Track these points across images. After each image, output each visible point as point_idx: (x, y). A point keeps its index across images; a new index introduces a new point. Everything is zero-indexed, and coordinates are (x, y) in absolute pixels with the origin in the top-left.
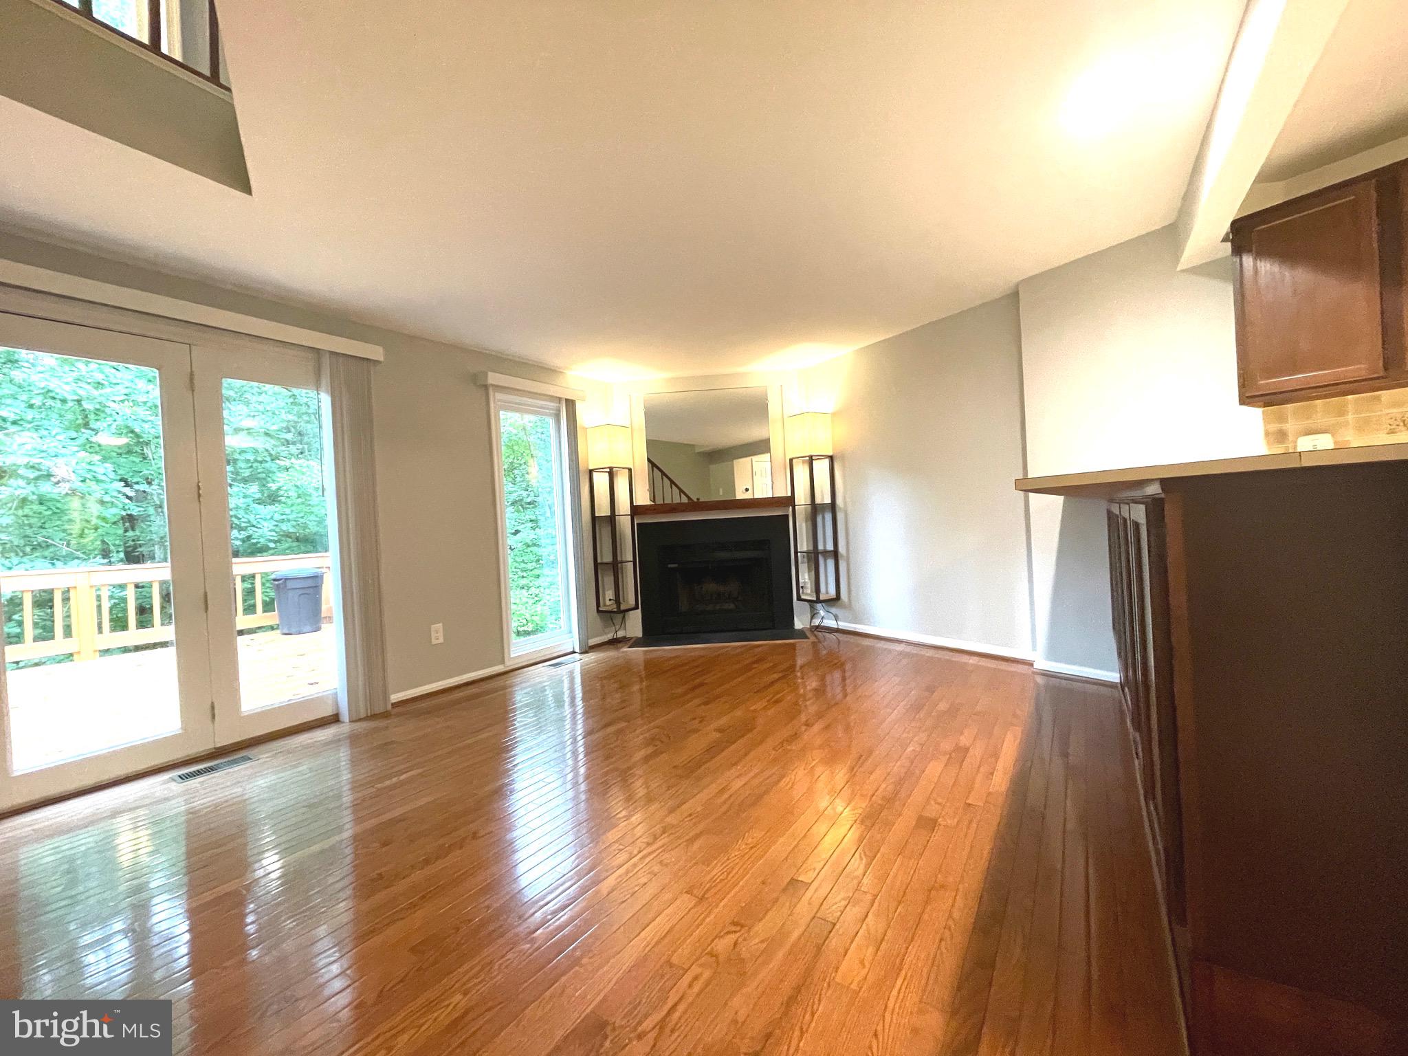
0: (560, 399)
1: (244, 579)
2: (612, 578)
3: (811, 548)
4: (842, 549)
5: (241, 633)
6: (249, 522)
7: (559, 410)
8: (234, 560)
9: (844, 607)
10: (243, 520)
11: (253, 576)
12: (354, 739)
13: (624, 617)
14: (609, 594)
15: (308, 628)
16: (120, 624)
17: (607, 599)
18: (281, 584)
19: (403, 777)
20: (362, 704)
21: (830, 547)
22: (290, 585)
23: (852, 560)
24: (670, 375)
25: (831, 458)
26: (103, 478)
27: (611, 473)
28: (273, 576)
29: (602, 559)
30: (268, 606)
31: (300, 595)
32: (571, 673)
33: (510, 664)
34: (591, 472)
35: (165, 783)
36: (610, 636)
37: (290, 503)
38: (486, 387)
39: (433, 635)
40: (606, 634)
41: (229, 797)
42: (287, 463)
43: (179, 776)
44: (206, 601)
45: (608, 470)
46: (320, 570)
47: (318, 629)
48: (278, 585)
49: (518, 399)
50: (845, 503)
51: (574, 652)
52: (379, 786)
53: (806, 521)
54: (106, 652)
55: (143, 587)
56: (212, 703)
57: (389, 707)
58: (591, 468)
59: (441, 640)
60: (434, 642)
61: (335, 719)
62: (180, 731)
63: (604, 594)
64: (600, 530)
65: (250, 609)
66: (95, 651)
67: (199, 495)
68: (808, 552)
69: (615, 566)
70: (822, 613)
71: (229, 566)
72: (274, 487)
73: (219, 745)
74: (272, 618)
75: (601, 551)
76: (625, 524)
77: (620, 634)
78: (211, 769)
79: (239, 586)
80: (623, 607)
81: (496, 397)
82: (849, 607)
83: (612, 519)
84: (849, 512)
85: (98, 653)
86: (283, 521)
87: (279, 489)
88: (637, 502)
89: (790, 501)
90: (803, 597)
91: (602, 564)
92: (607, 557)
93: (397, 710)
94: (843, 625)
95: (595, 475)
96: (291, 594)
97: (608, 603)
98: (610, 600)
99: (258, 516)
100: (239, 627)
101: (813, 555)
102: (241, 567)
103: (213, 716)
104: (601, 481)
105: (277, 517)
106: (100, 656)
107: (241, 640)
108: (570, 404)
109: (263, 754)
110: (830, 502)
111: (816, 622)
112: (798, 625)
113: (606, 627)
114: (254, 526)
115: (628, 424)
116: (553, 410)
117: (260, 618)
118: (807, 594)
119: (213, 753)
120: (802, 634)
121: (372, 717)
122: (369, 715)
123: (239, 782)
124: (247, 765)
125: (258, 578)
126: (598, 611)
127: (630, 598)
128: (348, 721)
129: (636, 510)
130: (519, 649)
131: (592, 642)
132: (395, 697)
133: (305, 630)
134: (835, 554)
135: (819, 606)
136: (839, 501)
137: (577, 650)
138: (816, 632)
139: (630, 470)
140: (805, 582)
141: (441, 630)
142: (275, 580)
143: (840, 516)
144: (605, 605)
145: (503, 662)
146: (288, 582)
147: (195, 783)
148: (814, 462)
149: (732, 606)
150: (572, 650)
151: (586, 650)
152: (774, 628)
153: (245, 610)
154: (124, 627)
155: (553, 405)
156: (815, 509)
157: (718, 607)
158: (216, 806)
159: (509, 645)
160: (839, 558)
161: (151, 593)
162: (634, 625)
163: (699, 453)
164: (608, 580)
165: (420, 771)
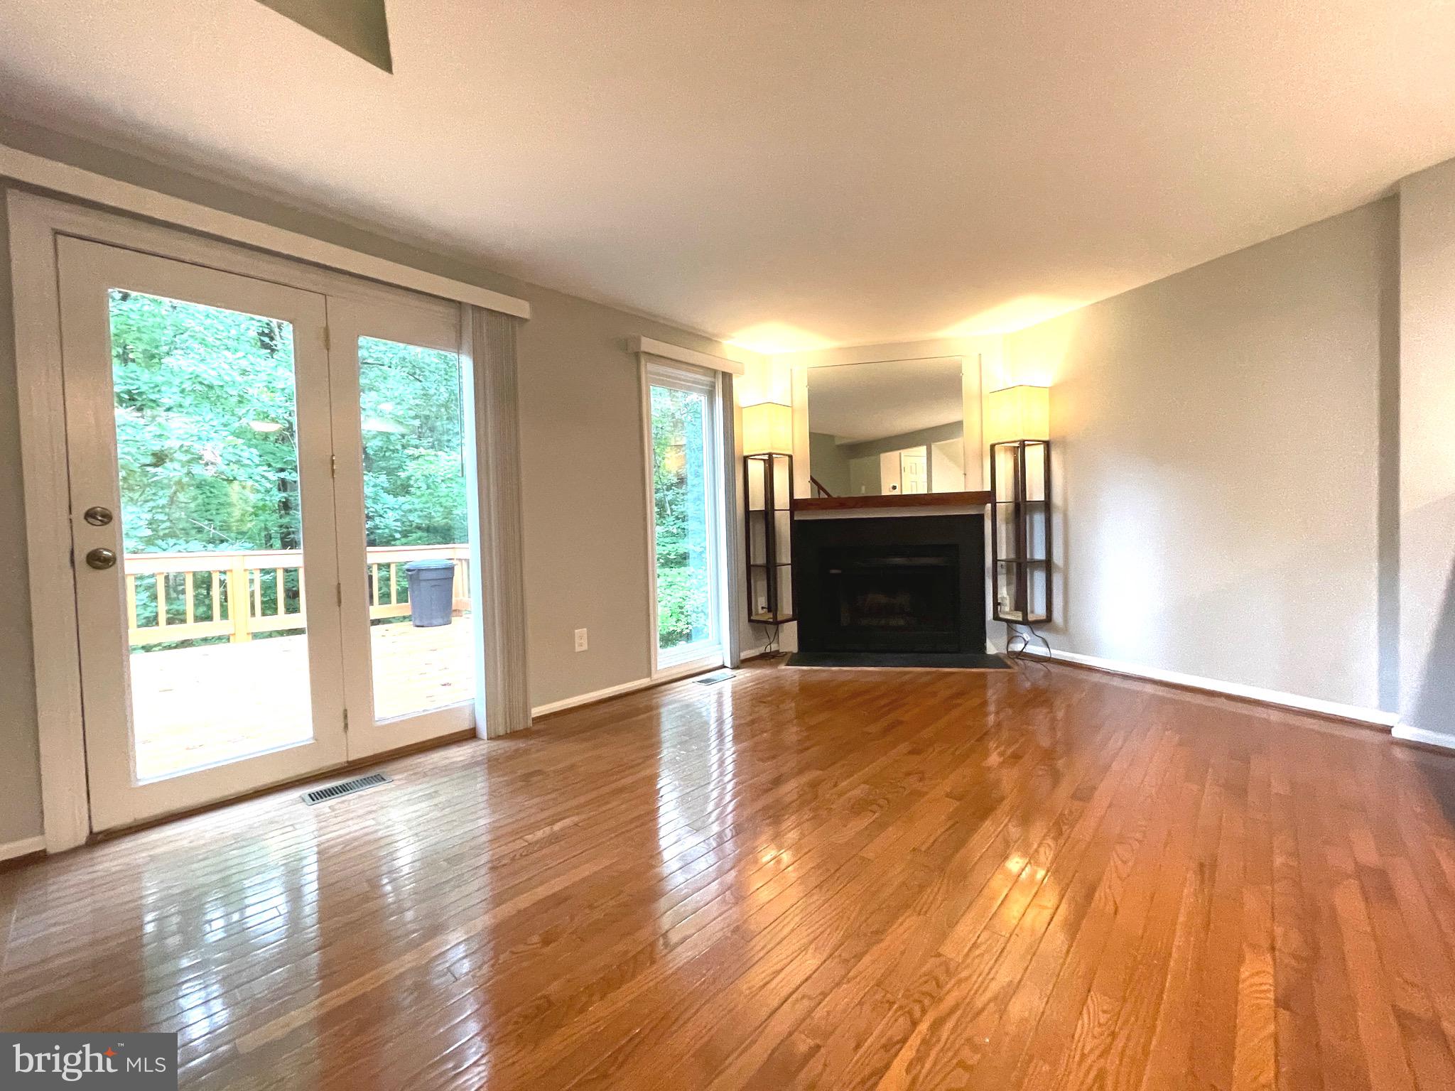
0: (715, 372)
1: (380, 566)
2: (765, 583)
3: (1012, 556)
4: (1058, 558)
5: (376, 622)
6: (376, 512)
7: (713, 386)
8: (369, 549)
9: (1056, 630)
10: (371, 509)
11: (388, 566)
12: (493, 764)
13: (777, 630)
14: (762, 601)
15: (440, 621)
16: (270, 607)
17: (760, 608)
18: (414, 575)
19: (557, 827)
20: (500, 719)
21: (1040, 554)
22: (424, 576)
23: (1073, 575)
24: (834, 344)
25: (1047, 445)
26: (248, 462)
27: (769, 463)
28: (406, 567)
29: (754, 560)
30: (402, 597)
31: (432, 586)
32: (720, 695)
33: (657, 677)
34: (745, 459)
35: (294, 803)
36: (761, 650)
37: (419, 493)
38: (637, 355)
39: (577, 640)
40: (758, 647)
41: (361, 832)
42: (416, 452)
43: (310, 795)
44: (339, 592)
45: (766, 457)
46: (451, 561)
47: (449, 622)
48: (411, 576)
49: (670, 371)
50: (1065, 500)
51: (723, 667)
52: (529, 837)
53: (1007, 523)
54: (256, 636)
55: (291, 571)
56: (346, 710)
57: (530, 722)
58: (746, 454)
59: (585, 647)
60: (578, 649)
61: (470, 735)
62: (312, 741)
63: (757, 601)
64: (754, 527)
65: (385, 598)
66: (248, 634)
67: (333, 471)
68: (1007, 561)
69: (771, 569)
70: (1026, 636)
71: (363, 556)
72: (403, 475)
73: (351, 759)
74: (406, 609)
75: (754, 552)
76: (783, 522)
77: (774, 647)
78: (343, 789)
79: (376, 575)
80: (779, 618)
81: (648, 368)
82: (1064, 631)
83: (768, 513)
84: (1071, 514)
85: (250, 636)
86: (410, 511)
87: (409, 478)
88: (797, 496)
89: (989, 496)
90: (1002, 616)
91: (754, 566)
92: (760, 558)
93: (541, 726)
94: (1057, 654)
95: (750, 462)
96: (423, 584)
97: (760, 611)
98: (763, 608)
99: (386, 506)
100: (372, 617)
101: (1014, 564)
102: (375, 556)
103: (346, 726)
104: (756, 470)
105: (406, 507)
106: (253, 639)
107: (374, 630)
108: (727, 377)
109: (398, 774)
110: (1043, 499)
111: (1018, 647)
112: (991, 649)
113: (757, 639)
114: (381, 516)
115: (790, 405)
116: (707, 385)
117: (394, 609)
118: (1007, 613)
119: (345, 768)
120: (997, 662)
121: (512, 735)
122: (508, 732)
123: (370, 812)
124: (380, 787)
125: (393, 569)
126: (750, 621)
127: (786, 607)
128: (486, 738)
129: (796, 505)
130: (667, 660)
131: (744, 655)
132: (536, 711)
133: (435, 622)
134: (1048, 565)
135: (1020, 628)
136: (1057, 499)
137: (728, 664)
138: (1017, 660)
139: (790, 457)
140: (1003, 598)
141: (586, 636)
142: (408, 570)
143: (1057, 520)
144: (757, 614)
145: (649, 675)
146: (421, 573)
147: (325, 805)
148: (1027, 448)
149: (902, 622)
150: (721, 664)
151: (739, 664)
152: (959, 651)
153: (380, 598)
154: (275, 611)
155: (707, 379)
156: (1021, 507)
157: (883, 622)
158: (346, 843)
159: (656, 656)
160: (1053, 570)
161: (298, 576)
162: (789, 639)
163: (838, 446)
164: (761, 586)
165: (576, 819)
